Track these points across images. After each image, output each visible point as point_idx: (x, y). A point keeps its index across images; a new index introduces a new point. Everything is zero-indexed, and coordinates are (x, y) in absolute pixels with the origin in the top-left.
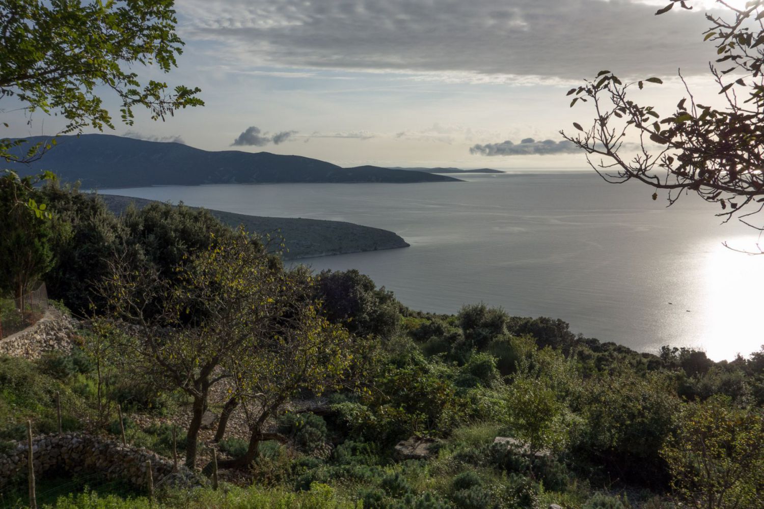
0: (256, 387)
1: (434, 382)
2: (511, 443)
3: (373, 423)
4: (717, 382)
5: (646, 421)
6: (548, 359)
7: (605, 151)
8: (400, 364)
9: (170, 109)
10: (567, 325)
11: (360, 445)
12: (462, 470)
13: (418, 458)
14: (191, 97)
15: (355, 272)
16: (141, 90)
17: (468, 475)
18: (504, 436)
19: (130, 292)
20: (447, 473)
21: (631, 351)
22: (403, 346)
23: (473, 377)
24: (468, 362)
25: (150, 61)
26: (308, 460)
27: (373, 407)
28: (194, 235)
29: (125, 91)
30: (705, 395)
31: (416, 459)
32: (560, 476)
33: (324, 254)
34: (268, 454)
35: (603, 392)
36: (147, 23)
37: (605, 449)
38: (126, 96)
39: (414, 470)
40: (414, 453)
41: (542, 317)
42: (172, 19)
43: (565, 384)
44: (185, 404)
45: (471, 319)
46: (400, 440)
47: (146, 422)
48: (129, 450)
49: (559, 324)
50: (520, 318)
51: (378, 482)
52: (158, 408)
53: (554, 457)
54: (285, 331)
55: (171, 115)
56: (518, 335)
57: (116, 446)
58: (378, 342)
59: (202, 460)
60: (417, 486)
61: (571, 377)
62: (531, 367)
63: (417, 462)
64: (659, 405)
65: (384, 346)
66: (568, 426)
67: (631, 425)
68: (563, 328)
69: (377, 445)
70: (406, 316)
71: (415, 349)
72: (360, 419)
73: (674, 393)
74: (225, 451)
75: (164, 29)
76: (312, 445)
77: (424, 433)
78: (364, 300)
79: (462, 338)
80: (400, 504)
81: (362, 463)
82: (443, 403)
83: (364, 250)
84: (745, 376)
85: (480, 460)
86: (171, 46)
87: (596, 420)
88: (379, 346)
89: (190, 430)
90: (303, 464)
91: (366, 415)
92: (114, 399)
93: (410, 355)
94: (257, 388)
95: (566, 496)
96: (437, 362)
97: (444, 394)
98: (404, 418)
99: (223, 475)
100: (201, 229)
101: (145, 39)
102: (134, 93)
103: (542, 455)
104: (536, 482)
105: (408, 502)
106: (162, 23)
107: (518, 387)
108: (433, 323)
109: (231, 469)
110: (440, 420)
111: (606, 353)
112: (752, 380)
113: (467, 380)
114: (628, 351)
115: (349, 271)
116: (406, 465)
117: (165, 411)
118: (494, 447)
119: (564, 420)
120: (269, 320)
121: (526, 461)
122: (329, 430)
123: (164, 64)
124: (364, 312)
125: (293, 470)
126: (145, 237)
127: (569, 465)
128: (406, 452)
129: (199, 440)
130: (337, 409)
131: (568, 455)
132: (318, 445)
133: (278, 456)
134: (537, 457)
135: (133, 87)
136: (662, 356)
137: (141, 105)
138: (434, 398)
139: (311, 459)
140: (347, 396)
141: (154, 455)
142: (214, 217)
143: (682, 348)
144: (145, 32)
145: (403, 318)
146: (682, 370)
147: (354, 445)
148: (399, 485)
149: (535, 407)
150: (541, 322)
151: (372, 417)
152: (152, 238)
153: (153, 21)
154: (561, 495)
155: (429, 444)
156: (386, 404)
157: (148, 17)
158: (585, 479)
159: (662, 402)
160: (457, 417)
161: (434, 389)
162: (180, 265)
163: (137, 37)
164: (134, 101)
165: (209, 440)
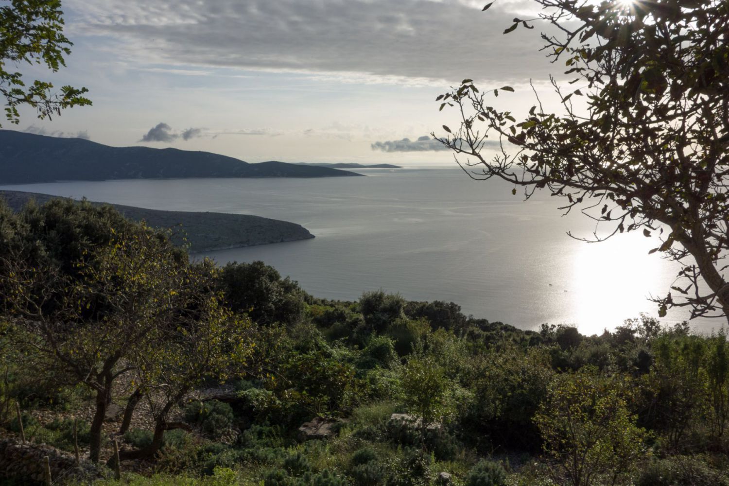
0: (159, 378)
1: (335, 365)
2: (405, 419)
3: (278, 407)
4: (587, 354)
5: (525, 392)
6: (441, 339)
7: (471, 151)
8: (303, 349)
9: (56, 109)
10: (459, 307)
11: (266, 429)
12: (360, 446)
13: (320, 437)
14: (79, 96)
15: (260, 263)
16: (26, 90)
17: (365, 451)
18: (401, 412)
19: (28, 288)
20: (346, 449)
21: (516, 329)
22: (307, 333)
23: (373, 359)
24: (368, 345)
25: (38, 60)
26: (214, 446)
27: (278, 391)
28: (98, 231)
29: (9, 90)
30: (576, 366)
31: (318, 439)
32: (450, 446)
33: (232, 247)
34: (174, 442)
35: (488, 367)
36: (32, 23)
37: (490, 419)
38: (10, 96)
39: (316, 449)
40: (317, 433)
41: (436, 301)
42: (59, 19)
43: (455, 362)
44: (90, 398)
45: (371, 305)
46: (304, 421)
47: (48, 418)
48: (28, 447)
49: (452, 307)
50: (417, 303)
51: (281, 463)
52: (61, 403)
53: (445, 429)
54: (188, 322)
55: (58, 115)
56: (414, 319)
57: (14, 443)
58: (283, 330)
59: (106, 453)
60: (318, 464)
61: (461, 355)
62: (426, 347)
63: (318, 442)
64: (536, 377)
65: (289, 333)
66: (458, 400)
67: (512, 396)
68: (456, 310)
69: (282, 428)
70: (311, 304)
71: (318, 335)
72: (266, 404)
73: (549, 365)
74: (131, 442)
75: (51, 29)
76: (219, 431)
77: (326, 414)
78: (270, 290)
79: (363, 323)
80: (299, 482)
81: (268, 446)
82: (344, 384)
83: (272, 242)
84: (610, 348)
85: (378, 436)
86: (59, 46)
87: (482, 393)
88: (284, 333)
89: (93, 423)
90: (208, 451)
91: (271, 399)
92: (13, 397)
93: (314, 340)
94: (161, 379)
95: (455, 464)
96: (339, 347)
97: (345, 377)
98: (308, 400)
99: (128, 466)
100: (105, 224)
101: (32, 38)
102: (18, 92)
103: (434, 428)
104: (428, 453)
105: (307, 479)
106: (48, 24)
107: (411, 367)
108: (336, 310)
109: (137, 460)
110: (342, 401)
111: (494, 332)
112: (617, 351)
113: (367, 362)
114: (513, 329)
115: (254, 263)
116: (309, 446)
117: (68, 406)
118: (390, 423)
119: (454, 394)
120: (174, 312)
121: (419, 435)
122: (235, 416)
123: (52, 64)
124: (269, 302)
125: (198, 457)
126: (46, 234)
127: (458, 436)
128: (310, 432)
129: (103, 432)
130: (244, 396)
131: (457, 427)
132: (225, 431)
133: (184, 444)
134: (429, 430)
135: (17, 87)
136: (542, 332)
137: (26, 104)
138: (335, 380)
139: (218, 445)
140: (253, 383)
141: (55, 451)
142: (119, 212)
143: (559, 325)
144: (32, 32)
145: (308, 306)
146: (558, 345)
147: (260, 429)
148: (301, 464)
149: (426, 384)
150: (436, 306)
151: (278, 402)
152: (53, 233)
153: (39, 21)
154: (451, 463)
155: (331, 424)
156: (290, 388)
157: (34, 17)
158: (473, 447)
159: (538, 374)
160: (357, 397)
161: (335, 372)
162: (81, 261)
163: (23, 37)
164: (19, 100)
165: (114, 433)
